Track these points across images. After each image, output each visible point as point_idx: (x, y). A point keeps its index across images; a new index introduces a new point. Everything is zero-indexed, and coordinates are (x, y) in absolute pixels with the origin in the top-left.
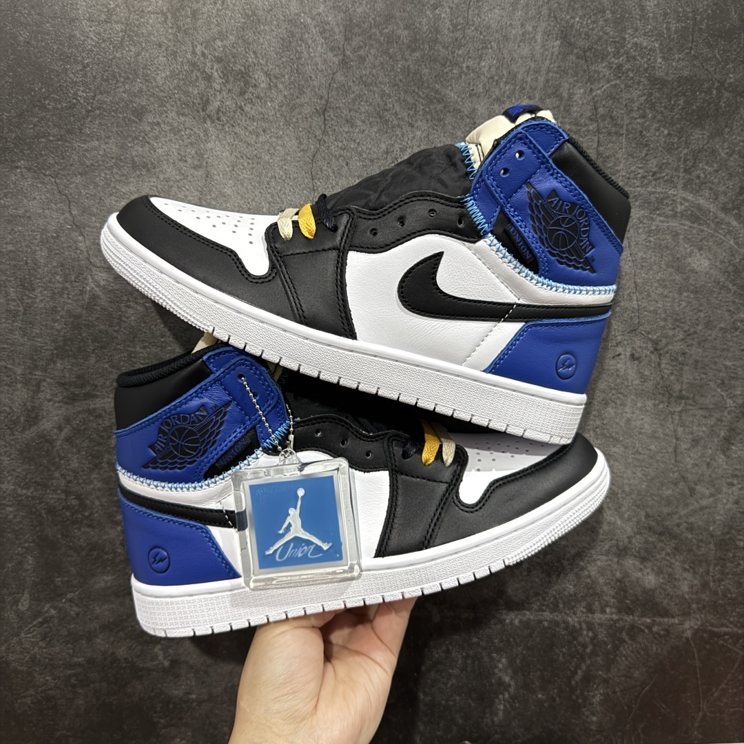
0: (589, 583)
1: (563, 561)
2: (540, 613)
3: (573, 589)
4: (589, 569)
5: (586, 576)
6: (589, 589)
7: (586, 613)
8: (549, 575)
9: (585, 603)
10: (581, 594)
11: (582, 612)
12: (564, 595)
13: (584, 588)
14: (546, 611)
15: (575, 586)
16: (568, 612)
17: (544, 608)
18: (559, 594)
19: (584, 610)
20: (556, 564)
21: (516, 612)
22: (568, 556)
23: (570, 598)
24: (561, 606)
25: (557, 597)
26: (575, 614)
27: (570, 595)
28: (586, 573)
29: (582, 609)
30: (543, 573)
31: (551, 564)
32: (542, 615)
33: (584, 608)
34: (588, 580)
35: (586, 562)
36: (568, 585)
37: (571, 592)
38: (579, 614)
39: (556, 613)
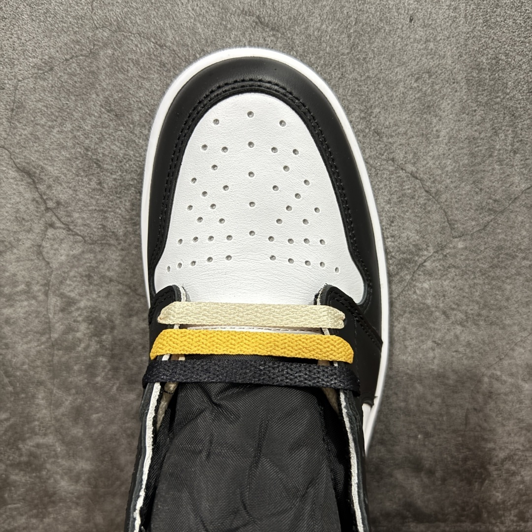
0: (522, 489)
1: (488, 466)
2: (458, 524)
3: (500, 497)
4: (522, 473)
5: (518, 481)
6: (521, 496)
7: (517, 522)
8: (470, 483)
9: (517, 511)
10: (512, 502)
11: (513, 521)
12: (489, 503)
13: (515, 495)
14: (465, 522)
15: (503, 493)
16: (494, 521)
17: (463, 518)
18: (483, 503)
19: (515, 519)
20: (479, 471)
21: (427, 524)
22: (495, 460)
23: (497, 507)
24: (485, 515)
25: (481, 506)
26: (502, 523)
27: (497, 503)
28: (519, 478)
29: (512, 518)
30: (462, 480)
31: (472, 471)
32: (460, 526)
33: (515, 516)
34: (521, 486)
35: (518, 466)
36: (494, 493)
37: (498, 500)
38: (508, 523)
39: (479, 524)
